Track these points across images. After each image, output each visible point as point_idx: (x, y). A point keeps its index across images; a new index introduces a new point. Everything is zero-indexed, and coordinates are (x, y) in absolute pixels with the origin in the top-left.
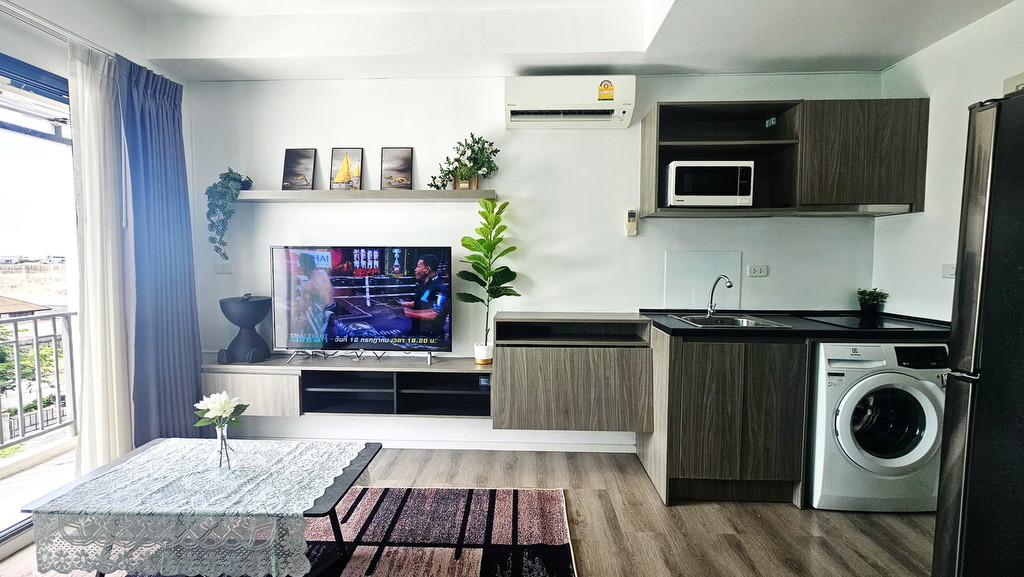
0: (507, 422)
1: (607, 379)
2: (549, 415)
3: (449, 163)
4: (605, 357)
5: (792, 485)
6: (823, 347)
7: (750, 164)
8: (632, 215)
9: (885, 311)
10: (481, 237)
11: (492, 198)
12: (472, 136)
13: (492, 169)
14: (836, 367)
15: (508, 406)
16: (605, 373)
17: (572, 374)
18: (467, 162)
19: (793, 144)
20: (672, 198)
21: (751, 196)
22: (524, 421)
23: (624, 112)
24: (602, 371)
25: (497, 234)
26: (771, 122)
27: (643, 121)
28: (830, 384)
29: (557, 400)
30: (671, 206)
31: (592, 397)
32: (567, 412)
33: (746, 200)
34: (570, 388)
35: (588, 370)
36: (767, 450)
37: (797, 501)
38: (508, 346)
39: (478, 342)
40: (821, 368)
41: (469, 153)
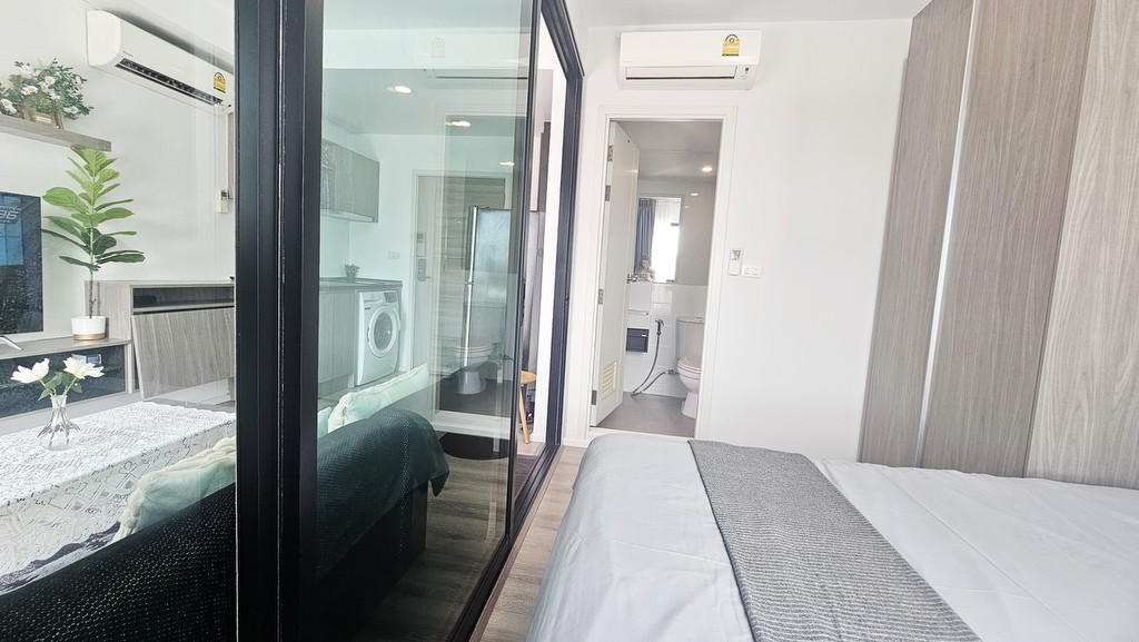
0: (158, 387)
6: (361, 295)
8: (223, 194)
9: (358, 277)
13: (83, 110)
14: (368, 305)
15: (158, 372)
17: (213, 331)
18: (53, 93)
23: (229, 106)
29: (203, 356)
32: (211, 366)
35: (224, 327)
37: (351, 385)
39: (75, 317)
40: (362, 306)
41: (51, 80)
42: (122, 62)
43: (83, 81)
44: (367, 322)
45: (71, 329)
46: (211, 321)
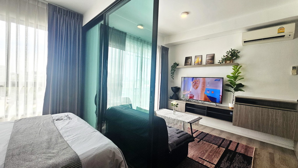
0: (237, 124)
1: (276, 119)
3: (224, 57)
8: (294, 68)
11: (237, 65)
12: (231, 49)
13: (237, 57)
15: (238, 120)
17: (262, 115)
23: (290, 35)
24: (274, 116)
29: (256, 122)
31: (270, 124)
38: (239, 104)
41: (230, 54)
42: (245, 42)
43: (237, 51)
45: (229, 105)
46: (262, 111)
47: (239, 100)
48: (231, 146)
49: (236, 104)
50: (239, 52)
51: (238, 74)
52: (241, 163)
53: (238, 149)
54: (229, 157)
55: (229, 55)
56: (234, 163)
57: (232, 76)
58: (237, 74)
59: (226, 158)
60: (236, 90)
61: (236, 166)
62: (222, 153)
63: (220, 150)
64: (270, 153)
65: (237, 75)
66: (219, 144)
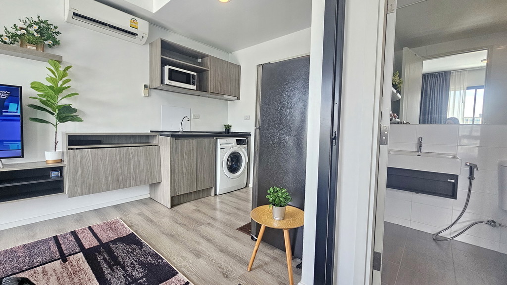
0: (79, 191)
1: (139, 161)
2: (107, 183)
3: (16, 29)
4: (138, 151)
5: (211, 188)
6: (219, 140)
7: (195, 74)
8: (146, 86)
9: (231, 131)
10: (50, 84)
11: (58, 61)
12: (39, 17)
13: (56, 43)
14: (223, 146)
15: (79, 183)
16: (138, 158)
17: (120, 160)
18: (35, 33)
19: (208, 70)
20: (167, 81)
21: (196, 86)
22: (92, 189)
23: (143, 37)
24: (136, 157)
25: (63, 84)
26: (200, 60)
27: (151, 44)
28: (221, 152)
29: (112, 174)
30: (166, 84)
31: (132, 170)
32: (118, 180)
33: (194, 87)
34: (119, 168)
35: (129, 158)
36: (204, 178)
37: (213, 194)
38: (77, 149)
39: (48, 150)
40: (219, 147)
41: (36, 27)
42: (75, 14)
43: (55, 27)
44: (222, 157)
45: (44, 156)
46: (120, 154)
47: (74, 141)
48: (83, 241)
49: (69, 149)
50: (58, 33)
51: (65, 82)
52: (131, 253)
53: (100, 237)
54: (105, 259)
55: (31, 30)
56: (124, 262)
57: (50, 87)
58: (60, 83)
59: (105, 266)
60: (62, 119)
61: (132, 263)
62: (86, 266)
63: (75, 263)
64: (139, 214)
65: (61, 85)
66: (58, 255)
